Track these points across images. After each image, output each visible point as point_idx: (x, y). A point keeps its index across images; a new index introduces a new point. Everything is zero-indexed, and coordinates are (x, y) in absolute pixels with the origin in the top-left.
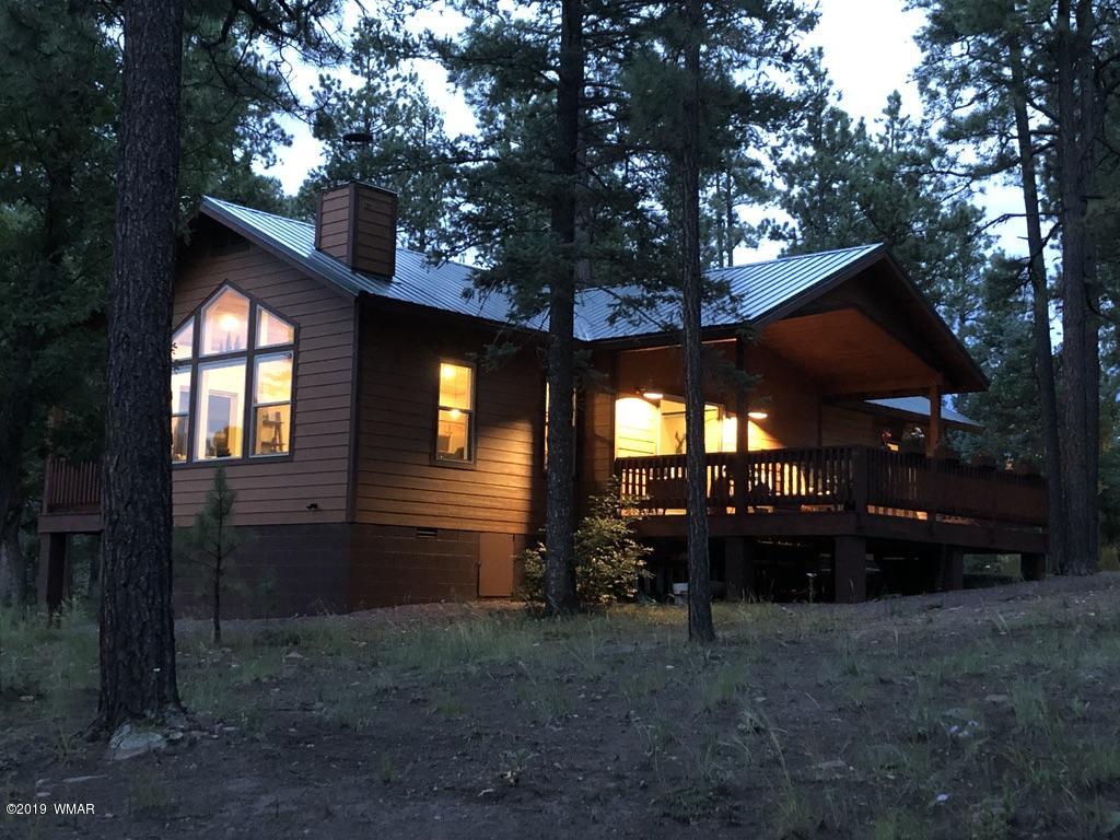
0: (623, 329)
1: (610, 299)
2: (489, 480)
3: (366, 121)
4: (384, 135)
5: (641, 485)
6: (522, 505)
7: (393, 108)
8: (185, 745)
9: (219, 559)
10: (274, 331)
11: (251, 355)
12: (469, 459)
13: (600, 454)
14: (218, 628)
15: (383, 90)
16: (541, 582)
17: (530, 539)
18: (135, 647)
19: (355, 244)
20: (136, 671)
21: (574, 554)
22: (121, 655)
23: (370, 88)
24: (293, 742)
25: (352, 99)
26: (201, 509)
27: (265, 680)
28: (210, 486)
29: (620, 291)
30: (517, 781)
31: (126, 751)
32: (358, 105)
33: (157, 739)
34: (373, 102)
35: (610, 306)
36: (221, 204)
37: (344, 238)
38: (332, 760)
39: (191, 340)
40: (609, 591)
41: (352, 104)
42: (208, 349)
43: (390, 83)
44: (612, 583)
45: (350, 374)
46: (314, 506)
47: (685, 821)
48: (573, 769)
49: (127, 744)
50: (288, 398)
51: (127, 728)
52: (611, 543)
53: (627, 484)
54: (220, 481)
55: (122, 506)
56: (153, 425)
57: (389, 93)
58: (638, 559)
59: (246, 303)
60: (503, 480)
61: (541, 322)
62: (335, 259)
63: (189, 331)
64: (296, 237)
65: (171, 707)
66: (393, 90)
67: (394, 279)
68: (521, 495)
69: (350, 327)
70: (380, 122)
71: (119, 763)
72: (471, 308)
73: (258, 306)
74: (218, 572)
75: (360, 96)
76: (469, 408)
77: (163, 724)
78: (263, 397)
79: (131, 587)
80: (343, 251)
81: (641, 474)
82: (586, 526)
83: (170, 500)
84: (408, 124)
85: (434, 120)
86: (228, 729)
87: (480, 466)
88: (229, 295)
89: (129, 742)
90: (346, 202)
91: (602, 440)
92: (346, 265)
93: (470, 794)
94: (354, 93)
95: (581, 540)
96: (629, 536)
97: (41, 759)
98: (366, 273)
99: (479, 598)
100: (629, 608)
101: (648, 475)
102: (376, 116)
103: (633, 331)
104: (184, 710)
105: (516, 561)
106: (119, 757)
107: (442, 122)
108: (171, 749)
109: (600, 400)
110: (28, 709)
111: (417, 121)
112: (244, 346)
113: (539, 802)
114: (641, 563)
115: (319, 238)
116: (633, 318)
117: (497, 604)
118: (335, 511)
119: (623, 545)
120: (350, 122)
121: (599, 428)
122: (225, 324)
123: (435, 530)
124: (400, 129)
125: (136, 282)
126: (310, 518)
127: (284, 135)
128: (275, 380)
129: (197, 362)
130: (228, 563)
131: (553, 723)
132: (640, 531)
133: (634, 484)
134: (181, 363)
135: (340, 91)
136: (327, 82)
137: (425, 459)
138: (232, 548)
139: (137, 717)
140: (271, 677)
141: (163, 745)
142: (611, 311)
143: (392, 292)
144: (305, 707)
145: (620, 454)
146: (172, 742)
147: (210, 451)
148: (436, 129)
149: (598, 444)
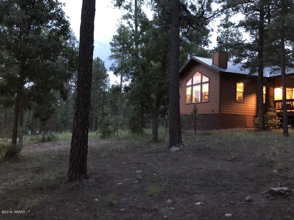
0: (273, 75)
1: (271, 69)
2: (247, 105)
3: (227, 36)
4: (231, 39)
5: (280, 105)
6: (255, 110)
7: (232, 34)
8: (182, 150)
9: (195, 120)
10: (205, 79)
11: (201, 84)
12: (243, 101)
13: (271, 99)
14: (196, 132)
15: (230, 30)
16: (258, 125)
17: (256, 117)
18: (175, 134)
19: (219, 62)
20: (175, 138)
21: (264, 119)
22: (172, 135)
23: (227, 30)
24: (200, 150)
25: (224, 33)
26: (192, 111)
27: (200, 140)
28: (194, 107)
29: (273, 67)
30: (235, 158)
31: (173, 150)
32: (225, 34)
33: (178, 149)
34: (228, 33)
35: (271, 70)
36: (196, 57)
37: (217, 61)
38: (206, 153)
39: (191, 81)
40: (272, 126)
41: (224, 34)
42: (194, 83)
43: (231, 29)
44: (273, 125)
45: (219, 86)
46: (213, 110)
47: (262, 166)
48: (246, 157)
49: (173, 149)
50: (208, 91)
51: (174, 147)
52: (272, 117)
53: (277, 105)
54: (195, 106)
55: (172, 111)
56: (176, 98)
57: (231, 31)
58: (278, 120)
59: (201, 74)
60: (250, 105)
61: (257, 74)
62: (216, 65)
63: (191, 80)
64: (208, 62)
65: (181, 144)
66: (232, 30)
67: (227, 68)
68: (254, 108)
69: (219, 77)
70: (229, 37)
71: (172, 152)
72: (242, 72)
73: (203, 75)
74: (195, 122)
75: (226, 32)
76: (243, 92)
77: (179, 146)
78: (203, 91)
79: (174, 124)
80: (217, 64)
81: (280, 103)
82: (267, 114)
83: (179, 110)
84: (235, 36)
85: (241, 35)
86: (189, 148)
87: (245, 102)
88: (197, 73)
89: (174, 149)
90: (218, 55)
91: (272, 97)
92: (218, 66)
93: (226, 160)
94: (224, 32)
95: (266, 117)
96: (276, 116)
97: (161, 151)
98: (222, 67)
99: (246, 127)
100: (277, 130)
101: (282, 103)
102: (229, 35)
103: (275, 75)
104: (183, 144)
105: (253, 121)
106: (172, 151)
107: (242, 35)
108: (180, 150)
109: (271, 89)
110: (162, 143)
111: (238, 35)
112: (200, 82)
113: (238, 162)
114: (279, 121)
115: (213, 61)
116: (275, 72)
117: (249, 129)
118: (217, 111)
119: (275, 118)
120: (223, 37)
121: (271, 95)
122: (197, 78)
123: (236, 115)
124: (234, 37)
125: (173, 75)
126: (212, 113)
127: (210, 41)
128: (206, 88)
129: (192, 86)
130: (197, 121)
131: (246, 149)
132: (279, 115)
133: (279, 105)
134: (189, 86)
135: (222, 32)
136: (219, 30)
137: (234, 102)
138: (198, 118)
139: (175, 145)
140: (201, 140)
141: (179, 150)
142: (271, 71)
143: (227, 71)
144: (205, 145)
145: (275, 99)
146: (180, 149)
147: (195, 101)
148: (241, 36)
149: (271, 98)
